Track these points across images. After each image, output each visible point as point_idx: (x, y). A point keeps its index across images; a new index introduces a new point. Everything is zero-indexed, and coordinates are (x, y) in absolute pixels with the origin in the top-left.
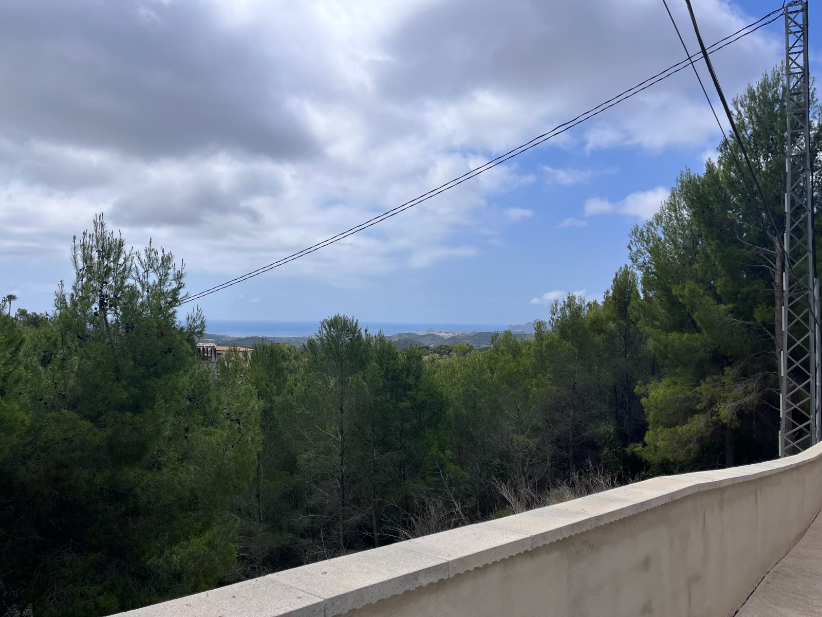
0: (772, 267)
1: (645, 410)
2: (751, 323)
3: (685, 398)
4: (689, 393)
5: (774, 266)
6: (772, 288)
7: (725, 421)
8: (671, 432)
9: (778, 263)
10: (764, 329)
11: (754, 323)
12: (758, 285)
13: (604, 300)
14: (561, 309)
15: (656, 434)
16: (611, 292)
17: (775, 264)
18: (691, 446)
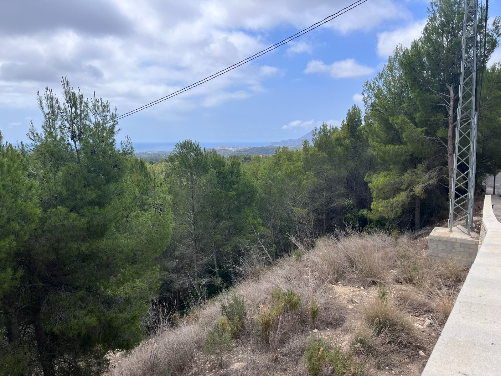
0: (448, 105)
1: (371, 190)
2: (434, 138)
3: (395, 183)
4: (397, 180)
5: (449, 104)
6: (448, 117)
7: (418, 195)
8: (387, 202)
9: (452, 103)
10: (442, 141)
11: (436, 139)
12: (440, 116)
13: (341, 126)
14: (319, 133)
15: (378, 204)
16: (346, 121)
17: (450, 103)
18: (398, 209)
